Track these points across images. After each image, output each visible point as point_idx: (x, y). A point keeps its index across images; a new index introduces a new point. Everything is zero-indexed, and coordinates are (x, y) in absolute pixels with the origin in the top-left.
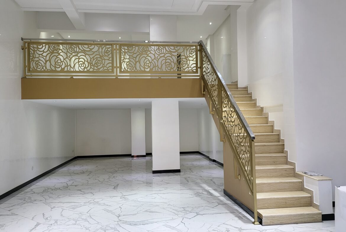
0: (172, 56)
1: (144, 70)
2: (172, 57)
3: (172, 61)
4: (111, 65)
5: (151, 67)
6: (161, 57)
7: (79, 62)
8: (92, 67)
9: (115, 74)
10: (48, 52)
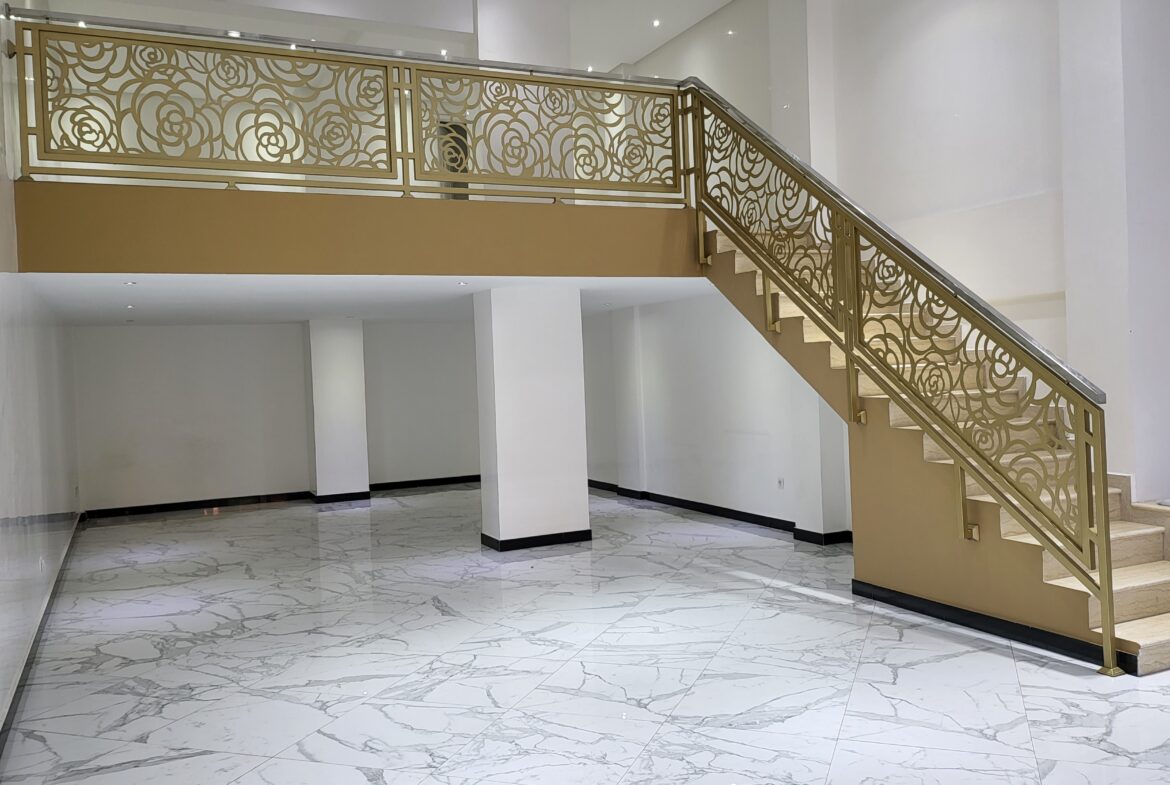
0: (596, 125)
1: (505, 169)
2: (598, 127)
3: (598, 142)
5: (529, 162)
6: (561, 126)
7: (258, 126)
8: (313, 149)
9: (399, 181)
10: (128, 76)
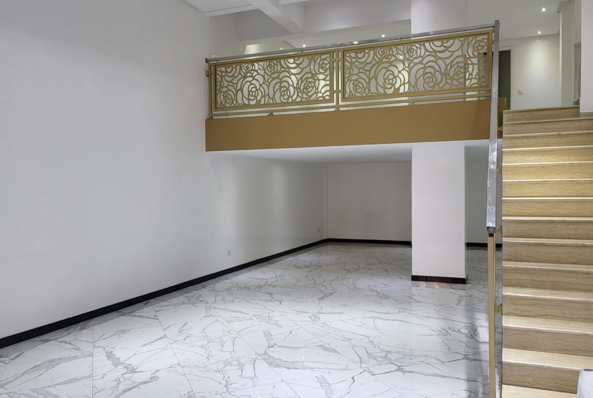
0: (437, 59)
1: (385, 91)
2: (438, 61)
3: (438, 69)
4: (329, 89)
5: (397, 85)
6: (416, 64)
7: (281, 88)
8: (300, 95)
9: (334, 104)
10: (240, 76)
